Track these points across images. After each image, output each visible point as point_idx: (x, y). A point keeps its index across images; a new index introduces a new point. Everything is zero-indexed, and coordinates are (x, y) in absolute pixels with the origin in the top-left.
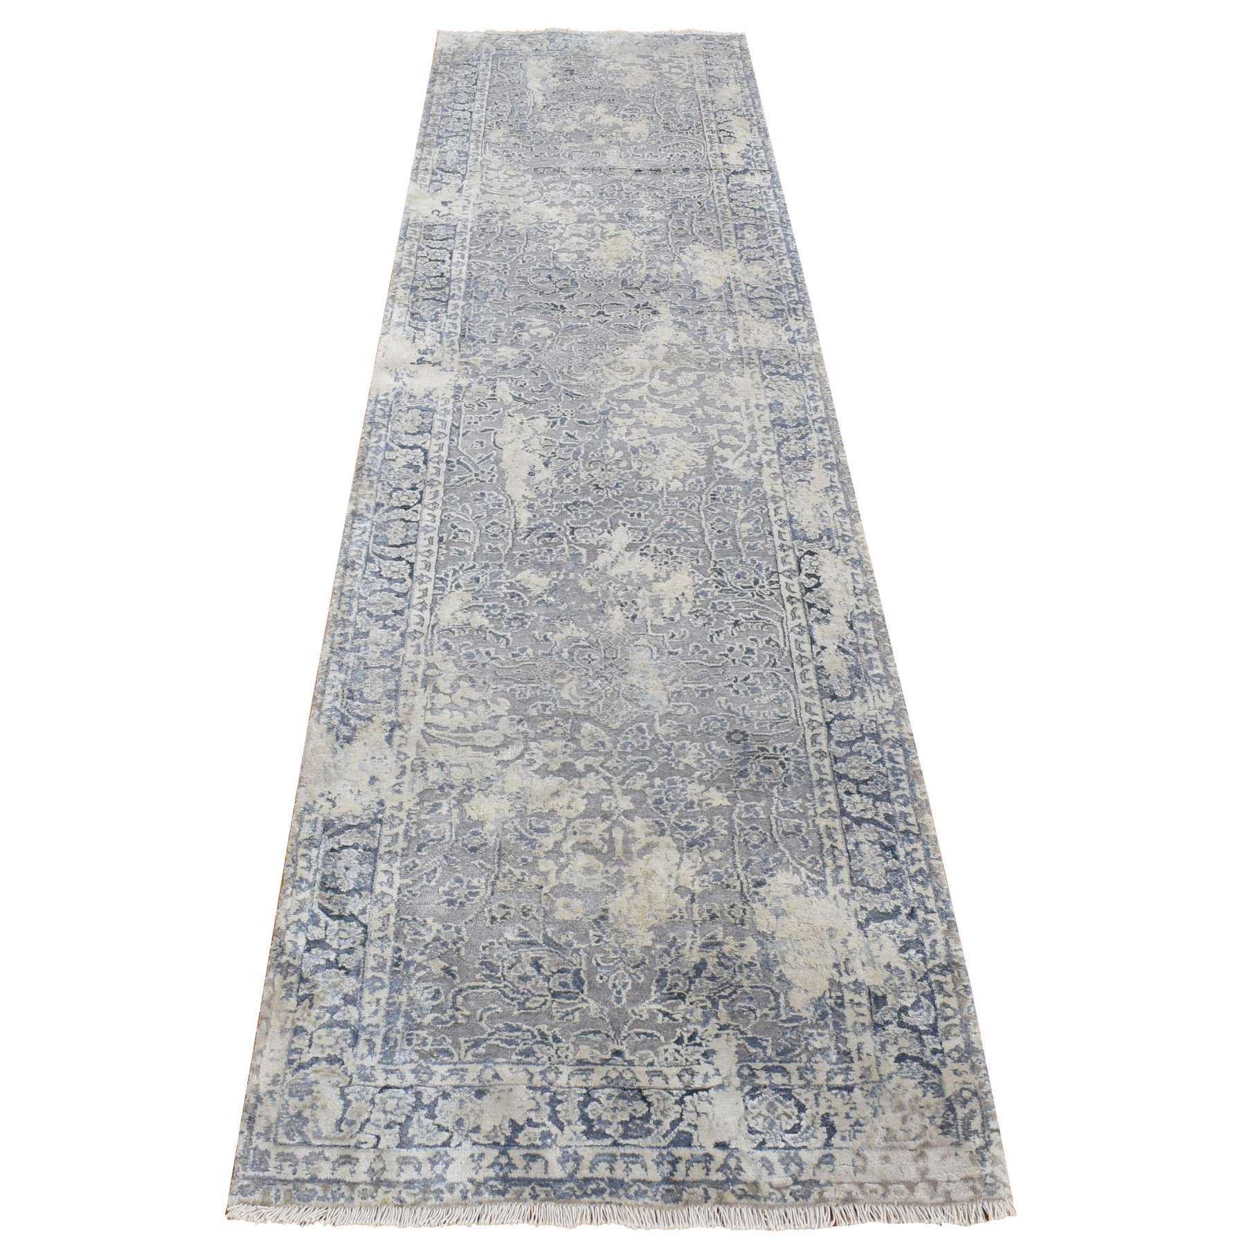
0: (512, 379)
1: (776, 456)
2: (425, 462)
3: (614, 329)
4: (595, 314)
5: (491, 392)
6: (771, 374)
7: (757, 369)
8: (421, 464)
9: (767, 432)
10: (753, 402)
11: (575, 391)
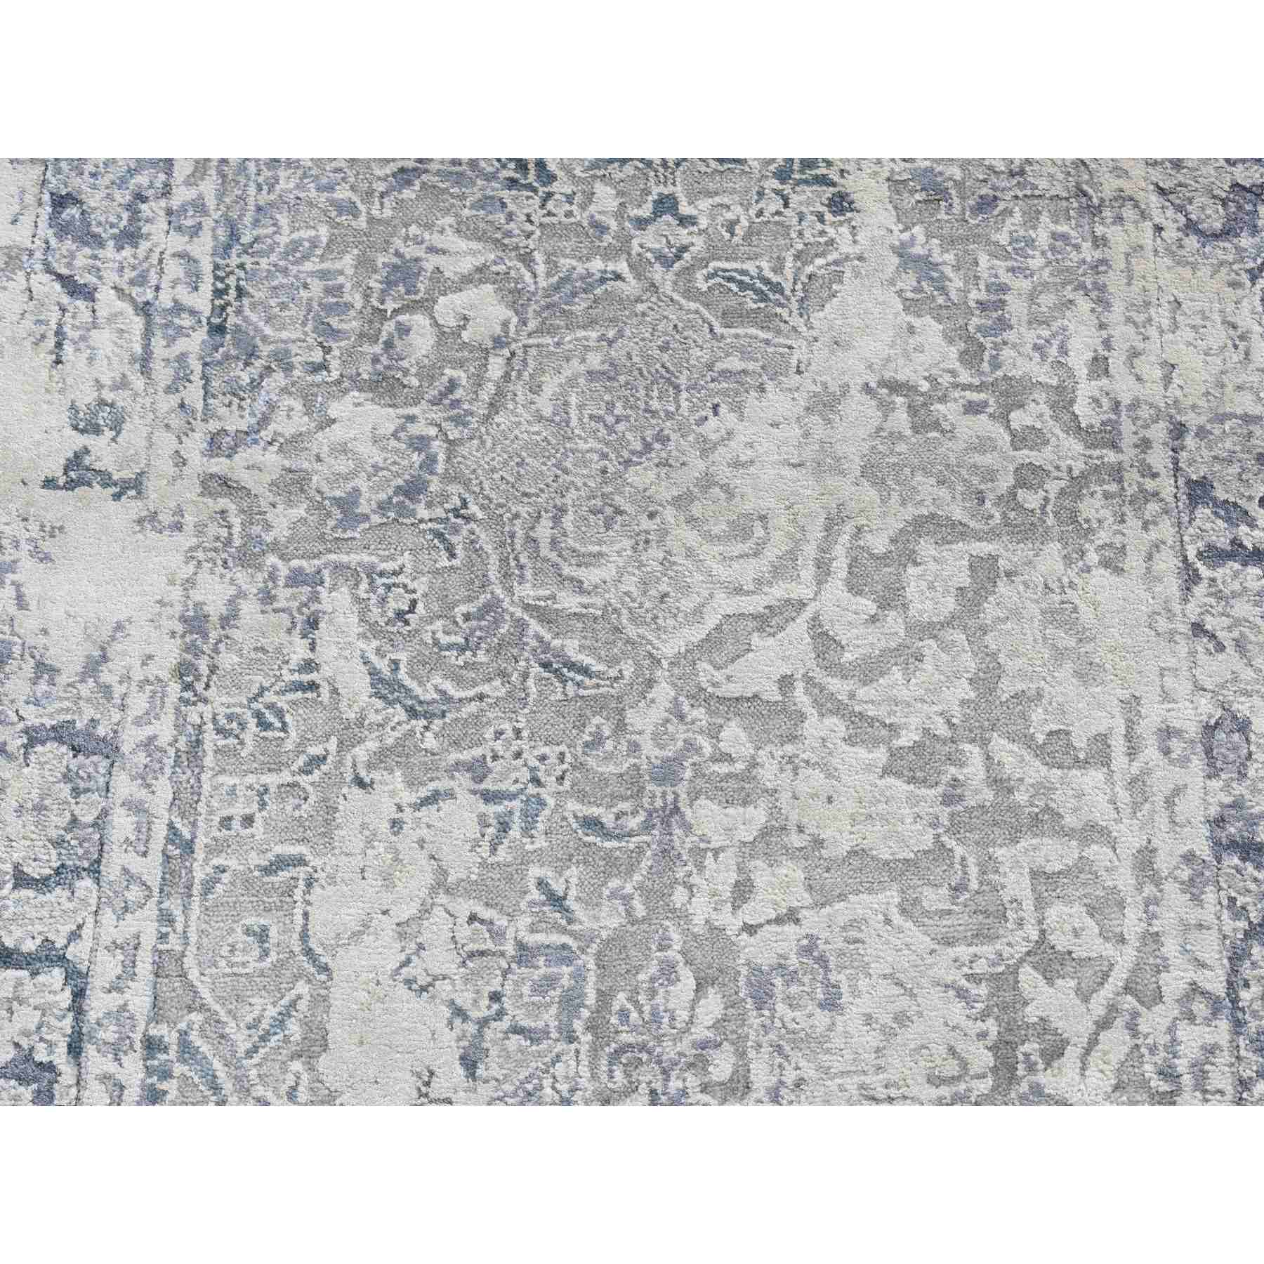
0: (371, 572)
1: (1221, 1031)
2: (75, 1050)
3: (704, 298)
4: (646, 211)
5: (299, 651)
6: (1214, 555)
7: (1166, 530)
8: (60, 1058)
9: (1193, 888)
10: (1153, 714)
11: (572, 648)
